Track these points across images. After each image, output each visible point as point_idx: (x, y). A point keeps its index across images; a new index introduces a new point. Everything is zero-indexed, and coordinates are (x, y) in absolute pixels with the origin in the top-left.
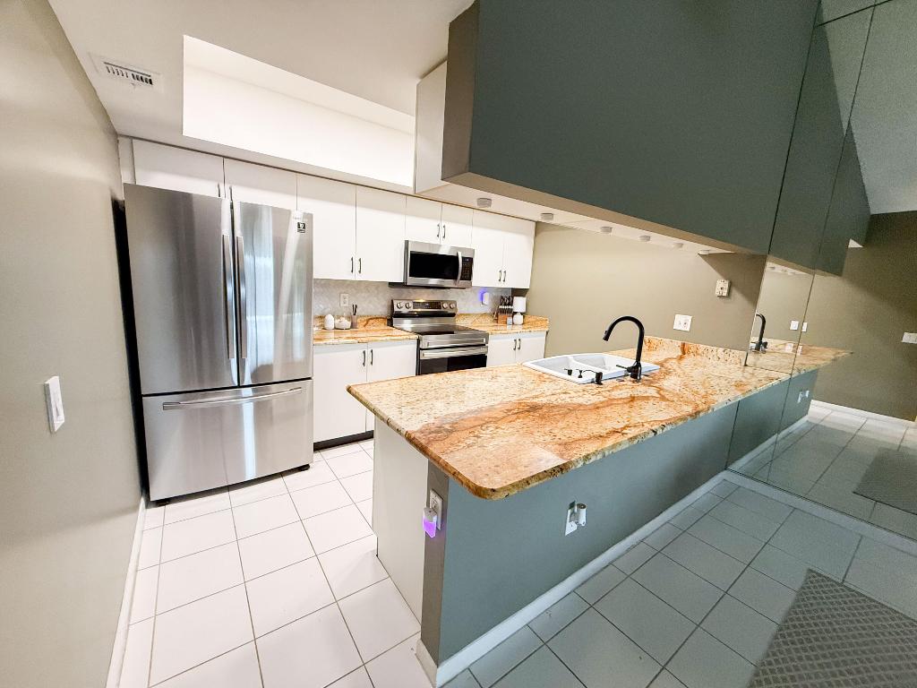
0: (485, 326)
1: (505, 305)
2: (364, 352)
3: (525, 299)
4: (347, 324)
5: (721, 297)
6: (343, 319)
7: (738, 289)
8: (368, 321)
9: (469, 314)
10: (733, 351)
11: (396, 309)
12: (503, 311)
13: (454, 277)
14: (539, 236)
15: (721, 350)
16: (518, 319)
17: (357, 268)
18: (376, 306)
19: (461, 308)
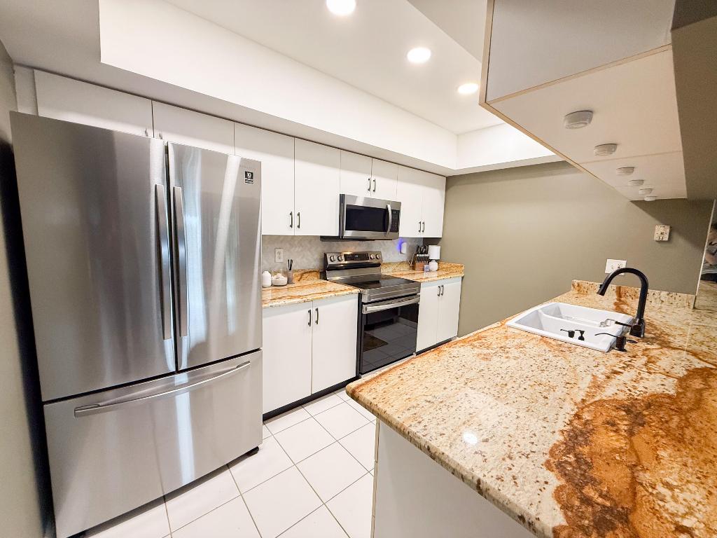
0: (405, 273)
1: (422, 253)
2: (310, 312)
3: (439, 247)
4: (284, 280)
5: (661, 242)
6: (280, 275)
7: (680, 234)
8: (302, 275)
9: (390, 263)
10: (679, 294)
11: (330, 263)
12: (420, 259)
13: (385, 230)
14: (449, 191)
15: (664, 293)
16: (434, 265)
17: (296, 223)
18: (310, 260)
19: (386, 258)
